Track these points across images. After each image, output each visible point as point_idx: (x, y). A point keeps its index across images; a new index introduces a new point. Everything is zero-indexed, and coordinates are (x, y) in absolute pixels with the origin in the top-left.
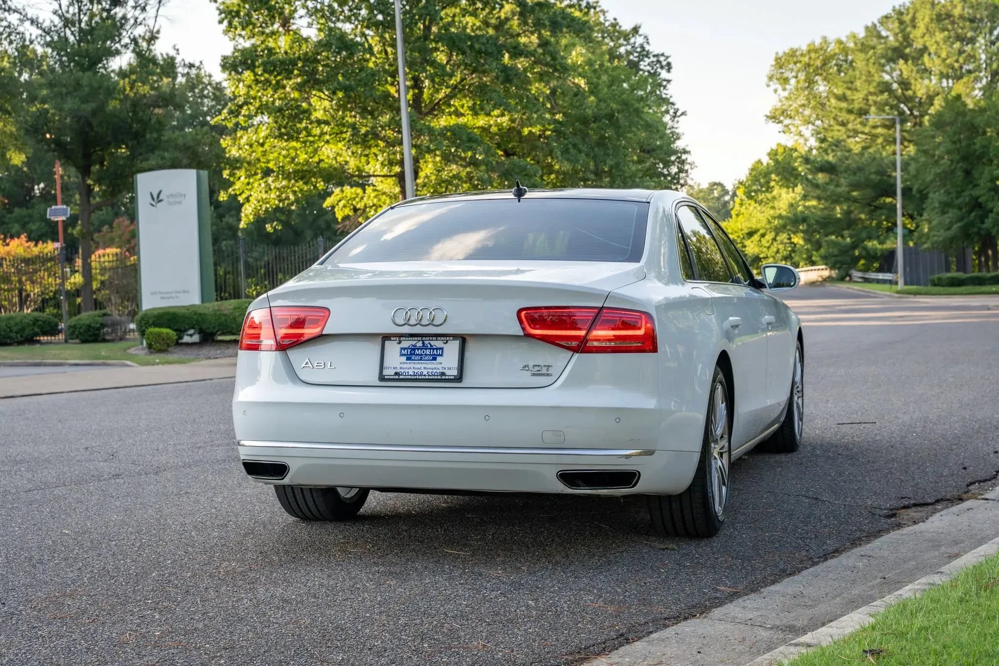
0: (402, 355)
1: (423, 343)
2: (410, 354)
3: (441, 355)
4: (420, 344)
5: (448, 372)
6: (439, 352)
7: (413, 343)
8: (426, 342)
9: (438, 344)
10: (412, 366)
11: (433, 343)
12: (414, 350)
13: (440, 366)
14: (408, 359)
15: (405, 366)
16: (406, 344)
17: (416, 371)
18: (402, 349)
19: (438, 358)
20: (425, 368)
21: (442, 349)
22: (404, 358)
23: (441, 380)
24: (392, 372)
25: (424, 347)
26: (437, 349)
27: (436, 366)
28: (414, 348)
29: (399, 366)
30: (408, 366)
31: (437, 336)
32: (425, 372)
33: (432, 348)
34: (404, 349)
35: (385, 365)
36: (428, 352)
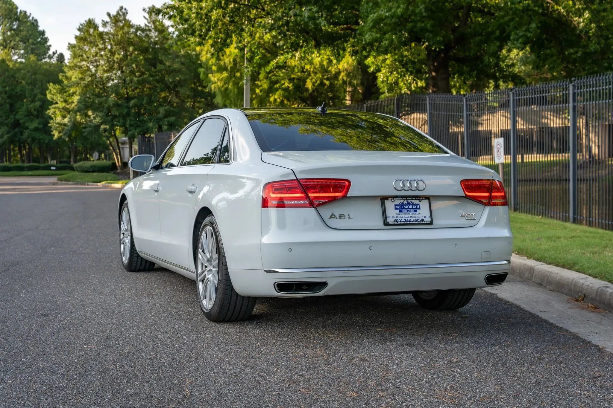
0: (396, 209)
1: (407, 202)
2: (401, 209)
3: (419, 209)
4: (405, 202)
5: (425, 219)
6: (418, 207)
7: (402, 201)
8: (409, 201)
9: (416, 202)
10: (403, 216)
11: (413, 201)
12: (403, 206)
13: (419, 215)
14: (400, 211)
15: (399, 216)
16: (397, 202)
17: (406, 219)
18: (395, 205)
19: (418, 210)
20: (411, 217)
21: (419, 205)
22: (398, 211)
23: (422, 224)
24: (393, 220)
25: (408, 204)
26: (416, 205)
27: (417, 215)
28: (402, 205)
29: (395, 216)
30: (401, 216)
31: (415, 197)
32: (412, 219)
33: (413, 204)
34: (397, 205)
35: (387, 216)
36: (411, 207)
